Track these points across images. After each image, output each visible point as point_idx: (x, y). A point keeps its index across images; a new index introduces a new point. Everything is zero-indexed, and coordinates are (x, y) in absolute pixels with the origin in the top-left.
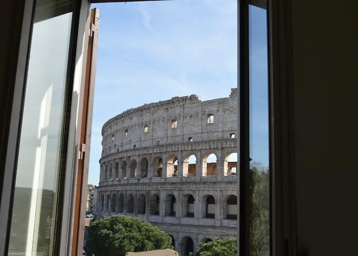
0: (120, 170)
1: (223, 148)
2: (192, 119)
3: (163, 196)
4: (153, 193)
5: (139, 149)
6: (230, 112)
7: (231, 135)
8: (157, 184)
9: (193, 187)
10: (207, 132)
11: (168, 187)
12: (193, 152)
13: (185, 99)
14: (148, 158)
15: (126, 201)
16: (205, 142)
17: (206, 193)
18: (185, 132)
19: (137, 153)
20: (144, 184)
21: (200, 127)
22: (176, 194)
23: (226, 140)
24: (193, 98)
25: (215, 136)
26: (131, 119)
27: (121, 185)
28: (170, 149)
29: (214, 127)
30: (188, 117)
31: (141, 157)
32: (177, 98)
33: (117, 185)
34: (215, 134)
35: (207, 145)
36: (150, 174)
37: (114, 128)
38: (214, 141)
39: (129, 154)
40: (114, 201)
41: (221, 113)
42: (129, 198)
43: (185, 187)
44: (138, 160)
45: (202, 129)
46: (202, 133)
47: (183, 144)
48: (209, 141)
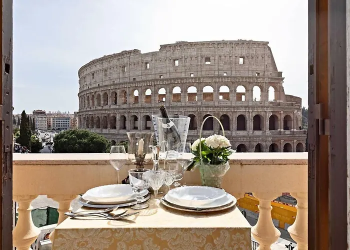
0: (91, 101)
1: (155, 85)
2: (135, 66)
3: (118, 117)
4: (112, 115)
5: (102, 87)
6: (159, 61)
7: (160, 76)
8: (114, 109)
9: (137, 111)
10: (145, 75)
11: (121, 111)
12: (136, 88)
13: (130, 52)
14: (107, 92)
15: (95, 121)
16: (144, 81)
17: (144, 114)
18: (131, 75)
19: (101, 89)
20: (106, 110)
21: (141, 72)
22: (126, 115)
23: (157, 80)
24: (136, 51)
25: (150, 77)
26: (96, 66)
27: (91, 111)
28: (121, 86)
29: (149, 71)
30: (133, 65)
31: (103, 92)
32: (126, 51)
33: (88, 111)
34: (150, 76)
35: (145, 83)
36: (109, 103)
37: (85, 73)
38: (149, 81)
39: (95, 90)
40: (87, 121)
41: (153, 62)
42: (97, 119)
43: (132, 111)
44: (101, 94)
45: (142, 73)
46: (142, 75)
47: (129, 83)
48: (146, 81)
